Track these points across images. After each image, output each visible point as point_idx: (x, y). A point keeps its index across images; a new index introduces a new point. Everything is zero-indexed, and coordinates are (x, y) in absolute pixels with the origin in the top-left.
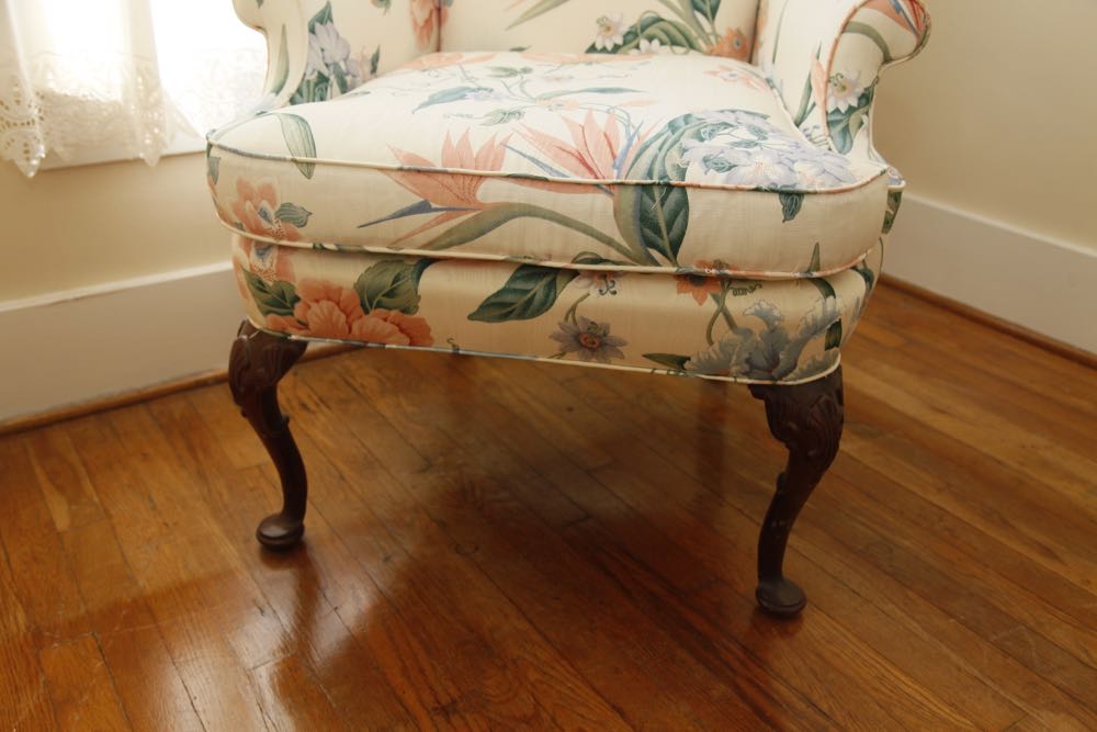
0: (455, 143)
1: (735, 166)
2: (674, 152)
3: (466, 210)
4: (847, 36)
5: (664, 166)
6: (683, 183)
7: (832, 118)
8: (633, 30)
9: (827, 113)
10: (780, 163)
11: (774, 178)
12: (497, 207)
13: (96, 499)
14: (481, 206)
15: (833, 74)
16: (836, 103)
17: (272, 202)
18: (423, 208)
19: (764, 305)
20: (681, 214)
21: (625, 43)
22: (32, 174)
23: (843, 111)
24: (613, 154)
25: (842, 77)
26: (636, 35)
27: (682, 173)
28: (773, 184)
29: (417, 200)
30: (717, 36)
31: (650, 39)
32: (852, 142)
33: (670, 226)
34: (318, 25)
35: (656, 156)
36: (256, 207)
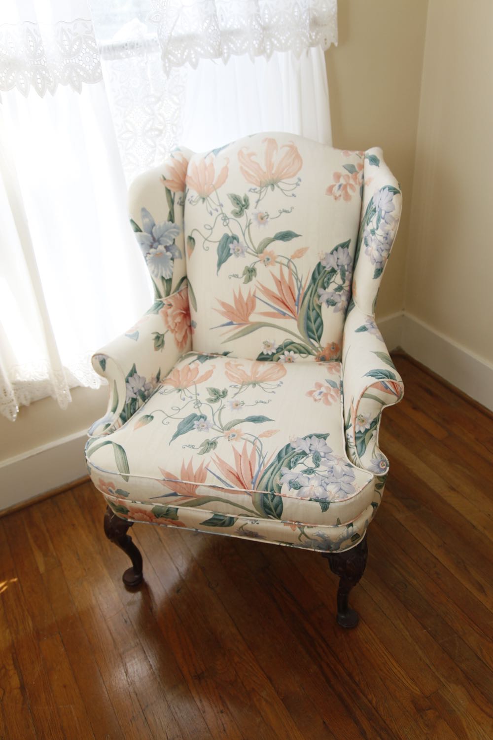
0: (186, 467)
1: (302, 486)
2: (277, 477)
3: (192, 497)
4: (363, 400)
5: (273, 485)
6: (280, 495)
7: (357, 435)
8: (281, 347)
9: (355, 432)
10: (321, 485)
11: (318, 494)
12: (204, 497)
13: (55, 554)
14: (198, 496)
15: (358, 414)
16: (359, 428)
17: (114, 487)
18: (175, 494)
19: (320, 533)
20: (280, 506)
21: (277, 352)
22: (14, 420)
23: (362, 432)
24: (252, 475)
25: (362, 416)
26: (282, 349)
27: (280, 488)
28: (317, 497)
29: (172, 492)
30: (322, 348)
31: (289, 351)
32: (366, 448)
33: (276, 509)
34: (130, 379)
35: (270, 478)
36: (107, 488)
